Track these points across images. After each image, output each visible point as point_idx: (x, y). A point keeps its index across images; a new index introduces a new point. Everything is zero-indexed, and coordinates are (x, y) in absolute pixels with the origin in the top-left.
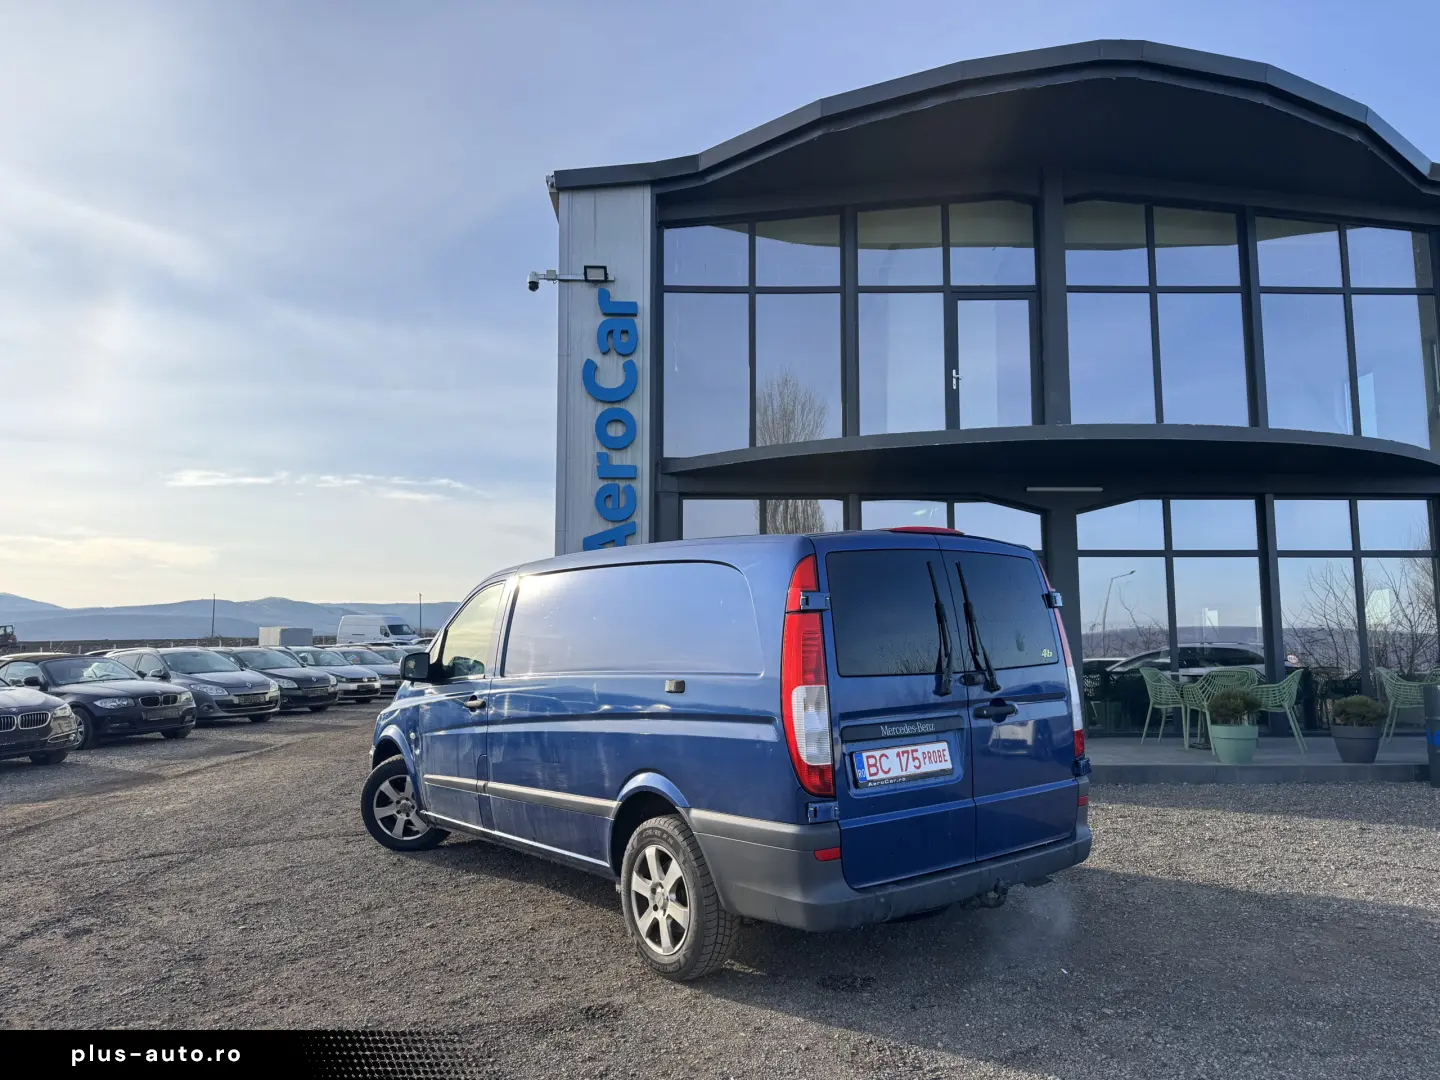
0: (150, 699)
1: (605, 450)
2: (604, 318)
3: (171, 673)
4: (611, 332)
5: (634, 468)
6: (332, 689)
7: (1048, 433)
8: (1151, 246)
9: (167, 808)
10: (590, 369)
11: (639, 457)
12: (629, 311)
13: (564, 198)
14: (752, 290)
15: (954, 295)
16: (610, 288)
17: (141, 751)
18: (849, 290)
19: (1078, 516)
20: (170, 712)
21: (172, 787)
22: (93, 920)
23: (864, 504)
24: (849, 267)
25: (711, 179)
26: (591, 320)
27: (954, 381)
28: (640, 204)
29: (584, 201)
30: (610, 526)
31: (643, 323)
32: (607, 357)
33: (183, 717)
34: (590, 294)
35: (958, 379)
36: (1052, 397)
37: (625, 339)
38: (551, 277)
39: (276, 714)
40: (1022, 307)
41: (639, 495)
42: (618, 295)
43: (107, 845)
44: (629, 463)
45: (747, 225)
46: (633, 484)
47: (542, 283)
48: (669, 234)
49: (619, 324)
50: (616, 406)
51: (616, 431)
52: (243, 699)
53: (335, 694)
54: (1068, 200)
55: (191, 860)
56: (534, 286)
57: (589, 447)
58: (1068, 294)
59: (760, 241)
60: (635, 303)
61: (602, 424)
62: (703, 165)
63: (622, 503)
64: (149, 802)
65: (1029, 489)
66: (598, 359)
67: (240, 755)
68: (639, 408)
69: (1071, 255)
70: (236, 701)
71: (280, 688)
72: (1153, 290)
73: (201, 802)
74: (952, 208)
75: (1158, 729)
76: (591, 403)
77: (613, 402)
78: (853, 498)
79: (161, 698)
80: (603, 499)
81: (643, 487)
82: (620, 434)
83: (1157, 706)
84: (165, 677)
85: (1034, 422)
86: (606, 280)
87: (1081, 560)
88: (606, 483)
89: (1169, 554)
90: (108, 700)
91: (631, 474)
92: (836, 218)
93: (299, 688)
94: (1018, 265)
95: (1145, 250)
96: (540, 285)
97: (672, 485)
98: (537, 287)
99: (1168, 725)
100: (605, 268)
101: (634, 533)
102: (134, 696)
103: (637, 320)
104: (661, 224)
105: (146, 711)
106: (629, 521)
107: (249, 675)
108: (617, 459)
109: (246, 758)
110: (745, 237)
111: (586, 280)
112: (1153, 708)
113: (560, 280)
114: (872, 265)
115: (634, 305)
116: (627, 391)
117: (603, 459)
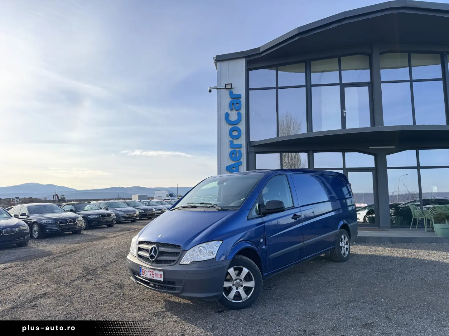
0: (103, 215)
1: (232, 140)
2: (231, 99)
3: (109, 208)
4: (233, 104)
5: (241, 145)
6: (154, 212)
7: (376, 129)
8: (410, 66)
9: (110, 246)
10: (227, 115)
11: (242, 141)
12: (239, 97)
13: (219, 64)
14: (277, 88)
15: (343, 86)
16: (233, 90)
17: (101, 230)
18: (308, 86)
19: (387, 156)
20: (109, 219)
21: (110, 240)
22: (92, 277)
23: (314, 153)
24: (308, 79)
25: (263, 54)
26: (227, 100)
27: (344, 113)
28: (242, 63)
29: (225, 64)
30: (234, 163)
31: (243, 100)
32: (232, 111)
33: (112, 221)
34: (227, 92)
35: (345, 113)
36: (377, 117)
37: (237, 105)
38: (215, 88)
39: (138, 220)
40: (366, 89)
41: (242, 152)
42: (235, 92)
43: (94, 256)
44: (239, 143)
45: (275, 68)
46: (241, 149)
47: (213, 90)
48: (251, 72)
49: (235, 101)
51: (235, 133)
52: (129, 215)
53: (155, 214)
54: (381, 54)
55: (117, 261)
56: (210, 91)
57: (227, 139)
58: (382, 84)
59: (279, 72)
60: (241, 94)
61: (231, 131)
62: (261, 51)
63: (237, 155)
64: (104, 245)
65: (370, 147)
66: (229, 112)
67: (129, 232)
68: (242, 126)
69: (382, 71)
70: (127, 216)
71: (139, 212)
72: (411, 81)
73: (119, 244)
74: (342, 58)
75: (416, 226)
76: (227, 125)
77: (234, 125)
78: (311, 152)
79: (106, 215)
80: (232, 154)
81: (244, 150)
83: (415, 218)
84: (107, 209)
85: (371, 125)
86: (232, 88)
87: (388, 170)
88: (232, 149)
89: (418, 168)
90: (92, 216)
91: (240, 146)
92: (304, 64)
93: (144, 212)
94: (364, 76)
95: (408, 68)
96: (212, 91)
97: (253, 150)
98: (211, 91)
99: (419, 224)
100: (231, 84)
101: (241, 165)
102: (99, 214)
103: (241, 99)
104: (248, 70)
105: (102, 219)
106: (240, 161)
107: (130, 208)
108: (236, 142)
109: (130, 232)
110: (274, 72)
111: (226, 88)
112: (414, 219)
113: (218, 89)
114: (316, 78)
115: (240, 95)
116: (238, 121)
117: (231, 142)
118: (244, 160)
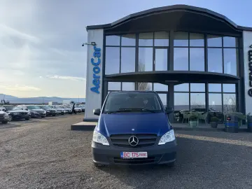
1: (95, 73)
2: (95, 51)
7: (170, 72)
11: (100, 74)
12: (99, 50)
13: (89, 30)
14: (120, 47)
15: (155, 48)
16: (96, 46)
17: (20, 122)
18: (137, 47)
19: (174, 86)
20: (26, 116)
23: (138, 83)
24: (137, 43)
25: (113, 27)
26: (93, 51)
27: (154, 62)
28: (101, 32)
29: (92, 31)
30: (95, 86)
31: (102, 52)
33: (29, 116)
34: (93, 47)
38: (86, 44)
39: (45, 116)
40: (166, 50)
42: (98, 47)
45: (120, 35)
46: (99, 79)
48: (107, 37)
49: (97, 52)
51: (97, 70)
52: (40, 114)
53: (57, 113)
57: (92, 73)
58: (174, 48)
59: (122, 38)
61: (94, 69)
62: (112, 25)
63: (98, 82)
65: (166, 81)
67: (36, 123)
68: (101, 67)
69: (174, 41)
70: (38, 114)
71: (47, 112)
72: (189, 47)
74: (155, 33)
76: (92, 65)
77: (96, 65)
79: (25, 113)
80: (94, 82)
81: (101, 79)
84: (27, 110)
85: (168, 70)
87: (174, 93)
88: (94, 79)
89: (190, 92)
90: (16, 113)
91: (99, 77)
92: (135, 34)
93: (50, 112)
95: (188, 40)
96: (84, 45)
97: (105, 79)
100: (95, 42)
102: (20, 113)
104: (105, 35)
105: (22, 115)
106: (98, 85)
108: (97, 75)
110: (120, 37)
111: (92, 44)
113: (88, 44)
114: (141, 42)
116: (98, 64)
117: (94, 75)
118: (101, 85)
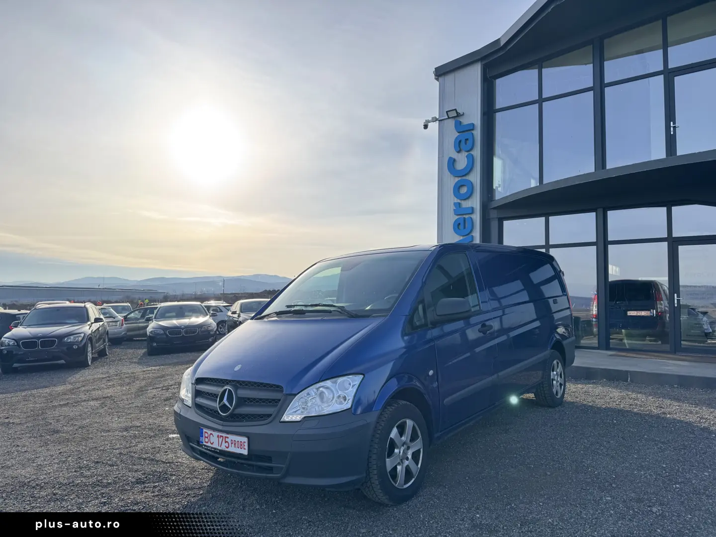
1: (459, 201)
2: (458, 134)
5: (473, 208)
10: (452, 162)
11: (475, 202)
12: (469, 128)
13: (440, 79)
14: (540, 101)
15: (671, 74)
16: (462, 120)
23: (609, 212)
24: (598, 74)
25: (508, 48)
26: (452, 135)
27: (673, 129)
28: (476, 71)
29: (449, 78)
30: (461, 238)
31: (478, 133)
32: (460, 154)
34: (452, 124)
35: (674, 127)
37: (468, 143)
38: (435, 120)
41: (475, 221)
42: (465, 121)
44: (470, 206)
46: (472, 216)
47: (430, 125)
49: (466, 135)
50: (464, 178)
51: (464, 190)
56: (426, 127)
57: (451, 199)
59: (545, 71)
61: (457, 188)
62: (503, 43)
63: (467, 226)
68: (475, 178)
74: (671, 18)
76: (452, 178)
77: (462, 176)
80: (457, 225)
81: (477, 217)
82: (465, 191)
86: (458, 115)
88: (459, 217)
91: (472, 210)
92: (590, 48)
100: (456, 110)
101: (472, 241)
103: (474, 132)
106: (470, 234)
108: (466, 204)
110: (535, 72)
111: (449, 118)
113: (439, 120)
115: (473, 124)
116: (469, 169)
117: (458, 205)
118: (476, 233)
